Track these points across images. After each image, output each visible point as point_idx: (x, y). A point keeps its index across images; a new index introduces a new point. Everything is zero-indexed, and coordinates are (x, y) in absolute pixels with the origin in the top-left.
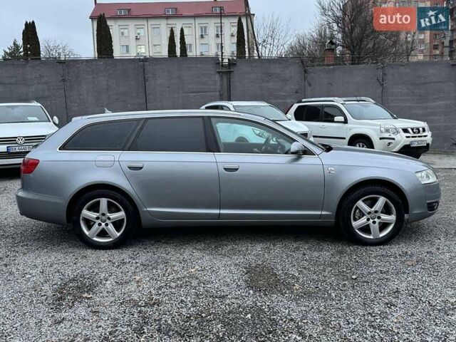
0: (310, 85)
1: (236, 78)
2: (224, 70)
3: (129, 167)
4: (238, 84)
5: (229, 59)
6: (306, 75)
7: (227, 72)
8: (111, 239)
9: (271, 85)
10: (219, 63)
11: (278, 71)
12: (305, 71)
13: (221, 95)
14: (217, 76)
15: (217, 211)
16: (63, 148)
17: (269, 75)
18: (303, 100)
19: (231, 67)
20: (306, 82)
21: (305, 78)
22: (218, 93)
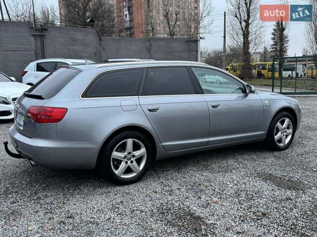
0: (104, 50)
1: (48, 41)
2: (38, 33)
3: (149, 110)
4: (50, 46)
5: (41, 26)
6: (101, 42)
7: (40, 36)
8: (135, 174)
9: (76, 47)
10: (33, 28)
11: (81, 37)
12: (100, 40)
13: (36, 54)
14: (32, 38)
15: (206, 140)
16: (85, 95)
17: (74, 40)
18: (109, 60)
19: (44, 32)
20: (101, 48)
21: (100, 44)
22: (33, 52)
